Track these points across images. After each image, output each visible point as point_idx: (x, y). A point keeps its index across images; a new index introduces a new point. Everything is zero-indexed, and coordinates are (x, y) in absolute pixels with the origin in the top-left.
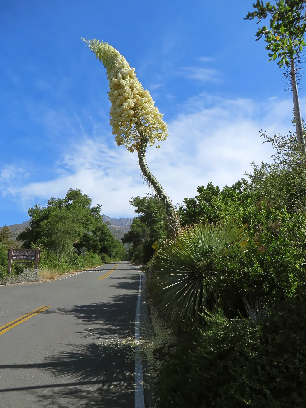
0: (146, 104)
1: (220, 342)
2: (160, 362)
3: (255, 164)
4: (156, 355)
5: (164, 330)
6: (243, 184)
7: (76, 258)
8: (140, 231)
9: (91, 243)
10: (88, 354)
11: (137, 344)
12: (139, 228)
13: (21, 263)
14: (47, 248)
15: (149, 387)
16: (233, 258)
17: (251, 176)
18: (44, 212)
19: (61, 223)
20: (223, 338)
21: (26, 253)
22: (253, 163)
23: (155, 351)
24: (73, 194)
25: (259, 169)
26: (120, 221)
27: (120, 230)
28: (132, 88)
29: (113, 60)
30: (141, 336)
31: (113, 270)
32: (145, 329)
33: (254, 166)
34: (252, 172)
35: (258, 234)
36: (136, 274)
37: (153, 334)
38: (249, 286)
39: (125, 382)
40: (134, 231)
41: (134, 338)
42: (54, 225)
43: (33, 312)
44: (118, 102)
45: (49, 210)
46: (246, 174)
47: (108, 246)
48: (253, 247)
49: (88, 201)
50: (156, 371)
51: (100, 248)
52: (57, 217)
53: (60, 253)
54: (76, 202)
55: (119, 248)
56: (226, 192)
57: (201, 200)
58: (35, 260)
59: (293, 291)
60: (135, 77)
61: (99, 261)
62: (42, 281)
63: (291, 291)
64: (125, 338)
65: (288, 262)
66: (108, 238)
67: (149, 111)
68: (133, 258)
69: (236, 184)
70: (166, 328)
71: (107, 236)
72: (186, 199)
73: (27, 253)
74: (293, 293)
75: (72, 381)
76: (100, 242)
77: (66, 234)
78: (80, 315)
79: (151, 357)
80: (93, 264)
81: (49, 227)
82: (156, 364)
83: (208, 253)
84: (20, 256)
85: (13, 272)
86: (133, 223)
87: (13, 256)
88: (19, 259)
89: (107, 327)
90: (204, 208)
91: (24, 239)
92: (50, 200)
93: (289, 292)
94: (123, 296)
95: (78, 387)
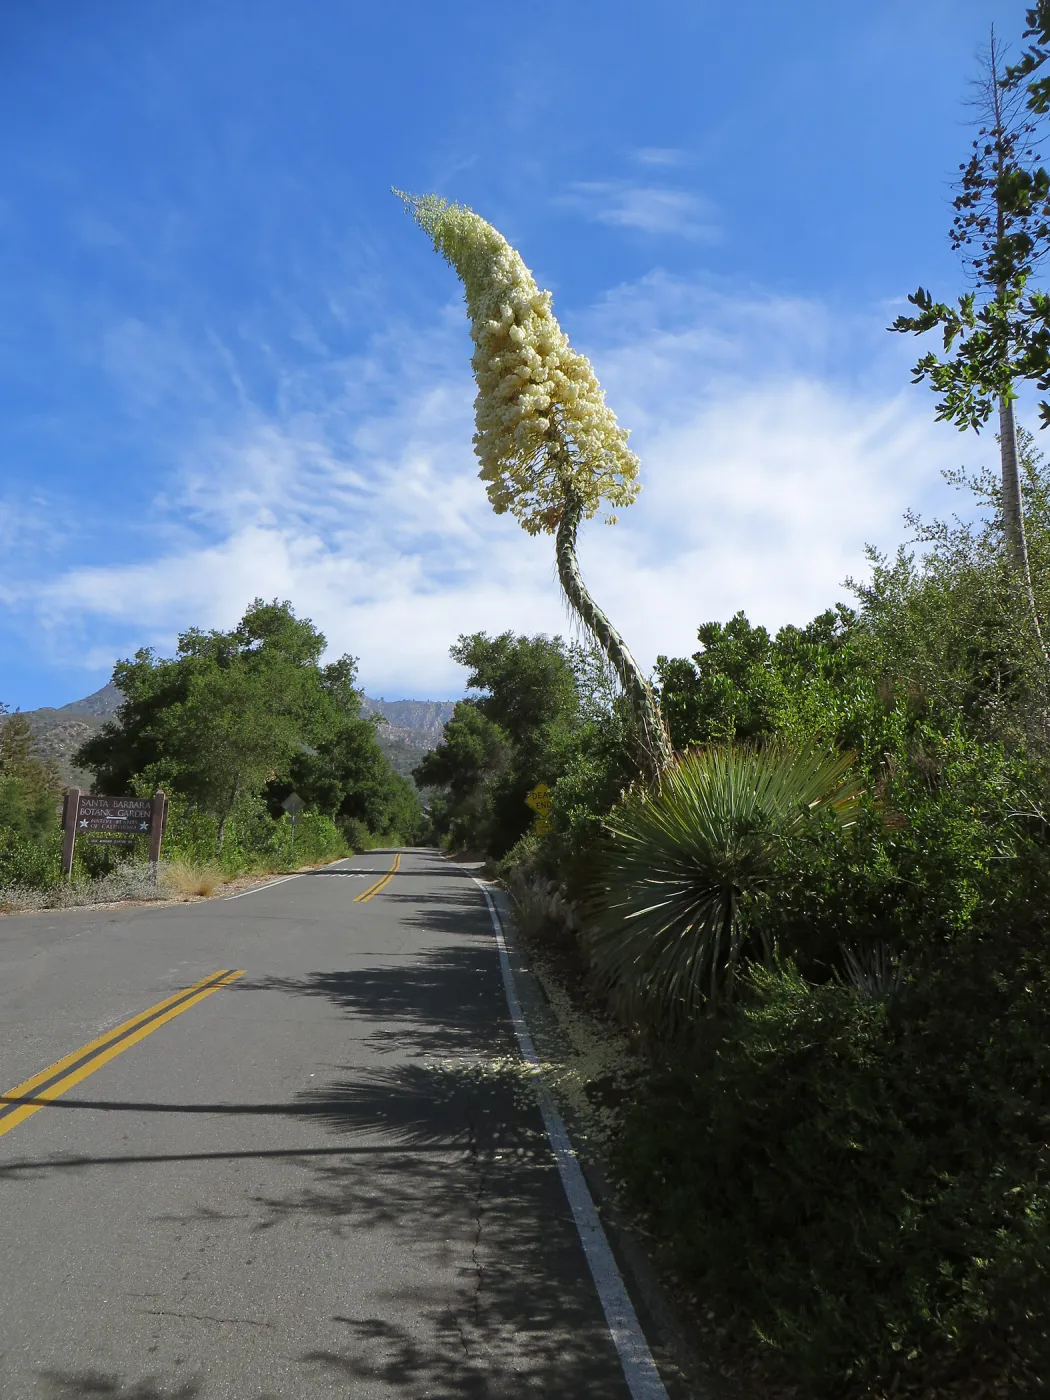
0: (583, 402)
1: (791, 1035)
2: (609, 1110)
3: (877, 554)
4: (595, 1097)
5: (601, 1042)
6: (839, 622)
7: (271, 831)
8: (478, 748)
9: (311, 781)
10: (407, 1089)
11: (534, 1072)
12: (475, 737)
13: (103, 841)
14: (183, 796)
15: (591, 1161)
16: (816, 842)
17: (862, 593)
18: (169, 675)
19: (230, 714)
20: (796, 1026)
21: (120, 808)
22: (870, 550)
23: (589, 1089)
24: (266, 617)
25: (890, 568)
26: (404, 709)
27: (403, 740)
28: (542, 350)
29: (488, 260)
30: (539, 1054)
31: (391, 873)
32: (546, 1038)
33: (875, 559)
34: (867, 580)
35: (885, 779)
36: (470, 889)
37: (572, 1050)
38: (859, 913)
39: (527, 1149)
40: (457, 744)
41: (522, 1058)
42: (205, 719)
43: (199, 986)
44: (503, 389)
45: (185, 670)
46: (849, 584)
47: (368, 796)
48: (872, 816)
49: (314, 643)
50: (602, 1130)
51: (342, 799)
52: (214, 691)
53: (222, 813)
54: (275, 645)
55: (401, 800)
56: (786, 646)
57: (710, 665)
58: (149, 831)
59: (965, 918)
60: (549, 315)
61: (338, 843)
62: (175, 900)
63: (962, 916)
64: (496, 1057)
65: (956, 854)
66: (370, 768)
67: (594, 423)
68: (449, 837)
69: (819, 620)
70: (606, 1037)
71: (366, 760)
72: (661, 660)
73: (126, 808)
74: (964, 922)
75: (390, 1143)
76: (343, 778)
77: (246, 749)
78: (345, 998)
79: (583, 1101)
80: (320, 852)
81: (193, 725)
82: (599, 1116)
83: (752, 827)
84: (103, 817)
85: (78, 867)
86: (453, 721)
87: (81, 818)
88: (99, 829)
89: (434, 1029)
90: (722, 693)
91: (99, 762)
92: (186, 636)
93: (956, 920)
94: (451, 951)
95: (413, 1155)
